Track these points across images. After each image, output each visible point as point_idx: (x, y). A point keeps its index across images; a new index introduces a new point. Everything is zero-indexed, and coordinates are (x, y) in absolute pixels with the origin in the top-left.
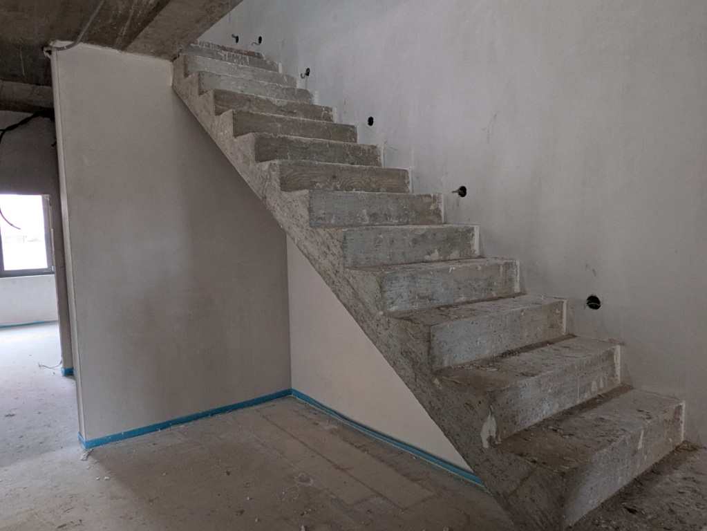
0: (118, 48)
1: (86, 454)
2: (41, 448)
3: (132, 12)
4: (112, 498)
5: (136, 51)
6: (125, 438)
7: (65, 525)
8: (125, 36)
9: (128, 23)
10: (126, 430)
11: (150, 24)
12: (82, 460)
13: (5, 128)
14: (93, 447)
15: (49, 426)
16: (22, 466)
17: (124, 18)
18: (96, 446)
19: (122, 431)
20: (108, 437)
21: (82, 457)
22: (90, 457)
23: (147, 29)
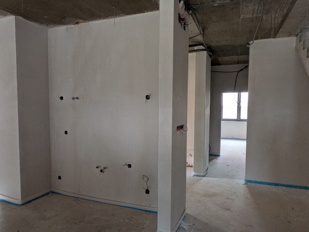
0: (272, 38)
1: (244, 183)
2: (232, 177)
3: (273, 27)
4: (246, 198)
5: (279, 37)
6: (259, 184)
7: (229, 198)
8: (273, 34)
9: (273, 30)
10: (261, 181)
11: (282, 28)
12: (243, 185)
13: (239, 70)
14: (247, 182)
15: (238, 172)
16: (225, 180)
17: (271, 29)
18: (249, 182)
19: (259, 181)
20: (253, 181)
21: (243, 184)
22: (245, 185)
23: (281, 30)
